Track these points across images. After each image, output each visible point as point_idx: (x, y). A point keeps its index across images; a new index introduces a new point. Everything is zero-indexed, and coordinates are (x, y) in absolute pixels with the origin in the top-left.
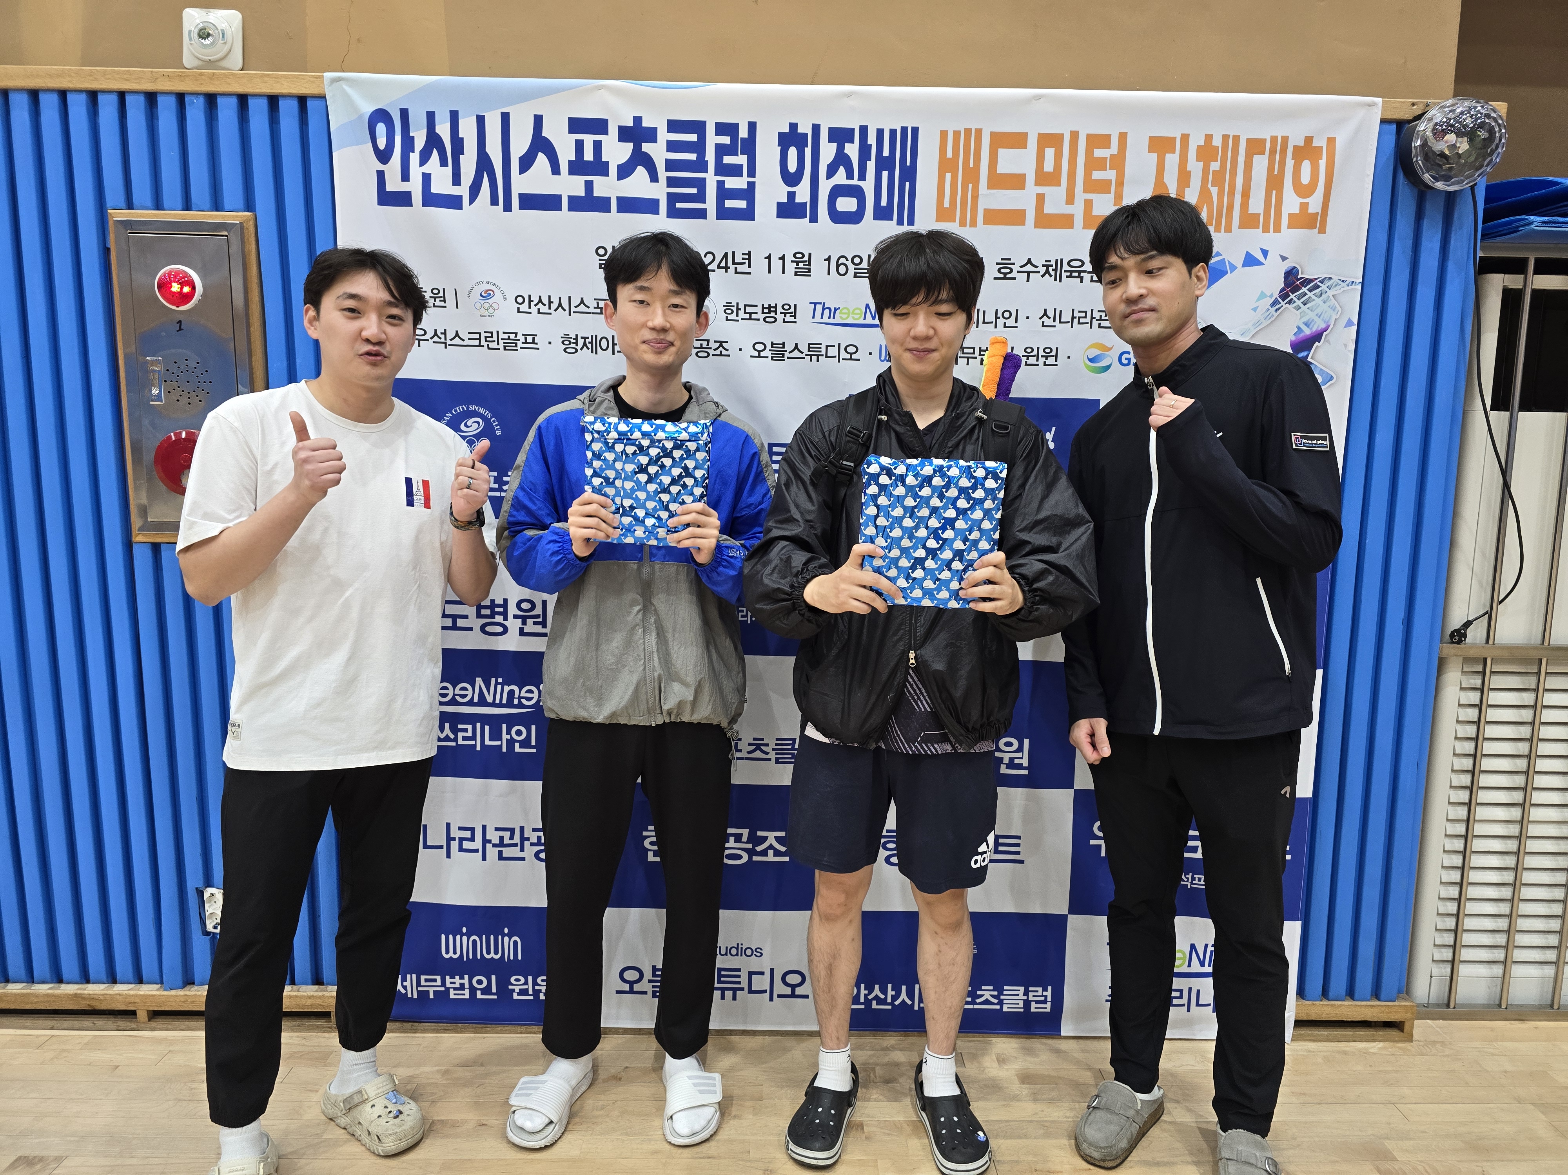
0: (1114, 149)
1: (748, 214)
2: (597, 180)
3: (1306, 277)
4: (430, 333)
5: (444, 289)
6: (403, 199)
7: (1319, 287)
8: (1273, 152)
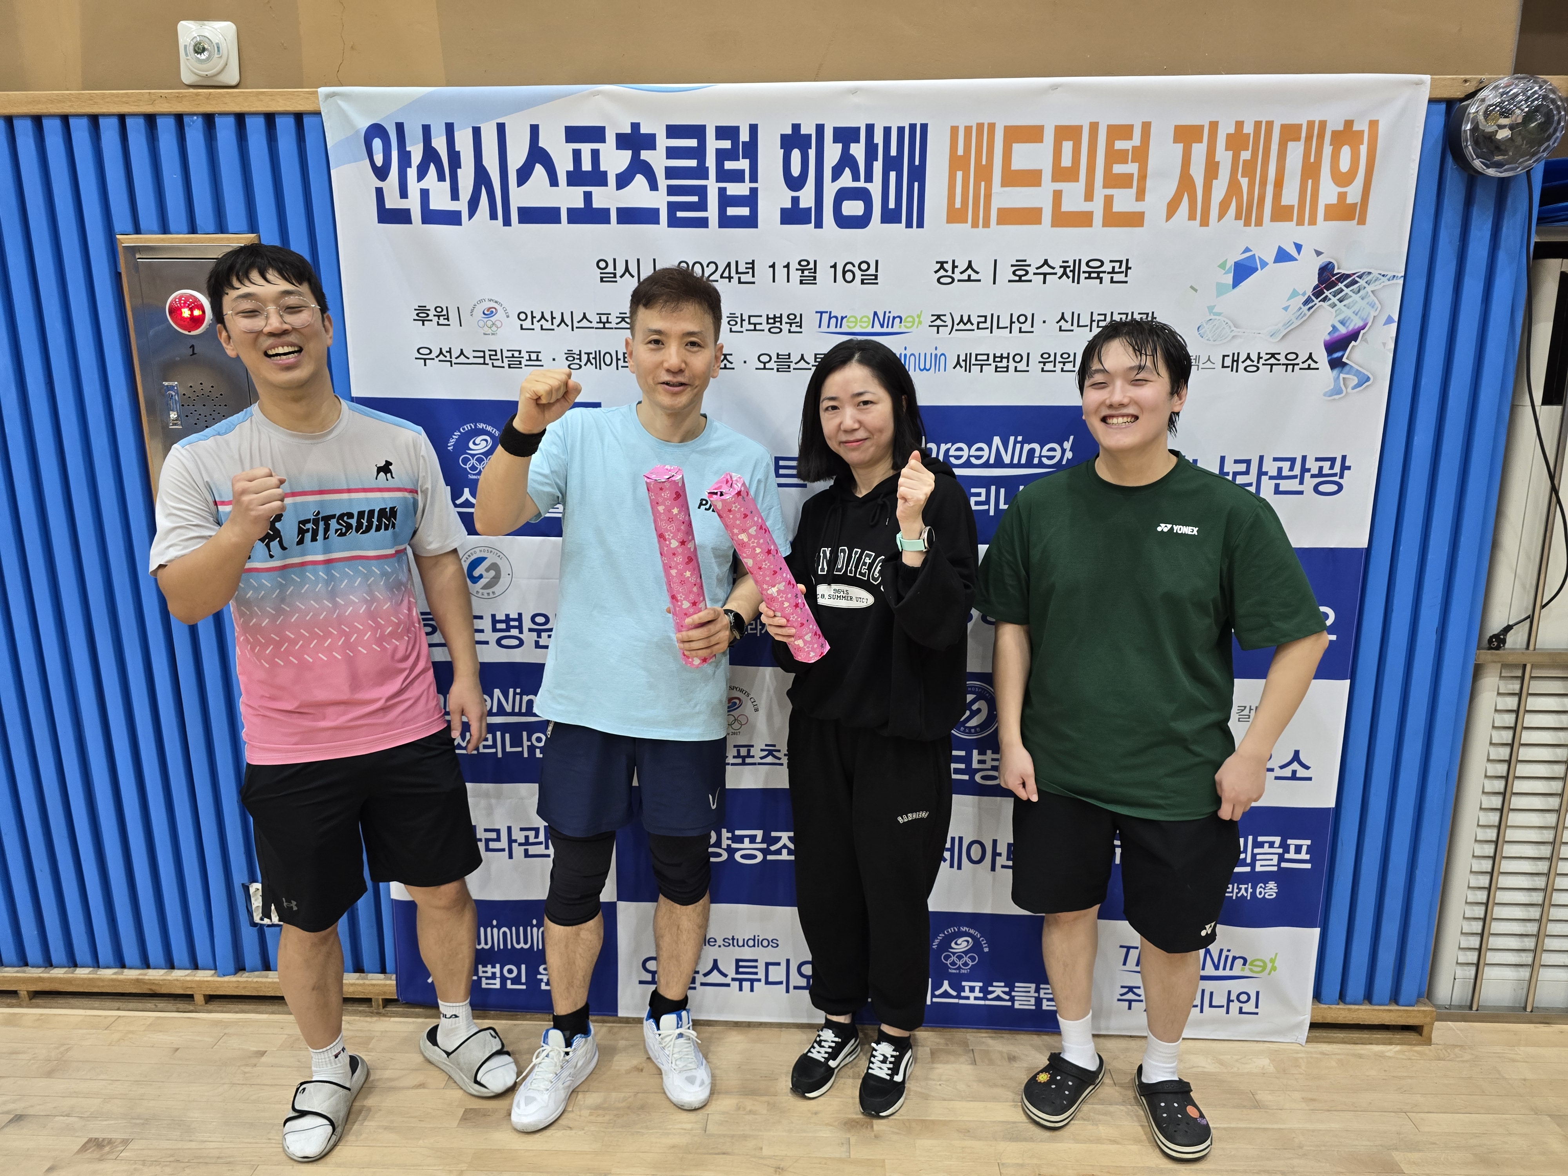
0: (1136, 140)
1: (751, 222)
2: (596, 191)
3: (1343, 272)
4: (436, 352)
5: (447, 307)
6: (402, 217)
7: (1357, 282)
8: (1309, 138)
